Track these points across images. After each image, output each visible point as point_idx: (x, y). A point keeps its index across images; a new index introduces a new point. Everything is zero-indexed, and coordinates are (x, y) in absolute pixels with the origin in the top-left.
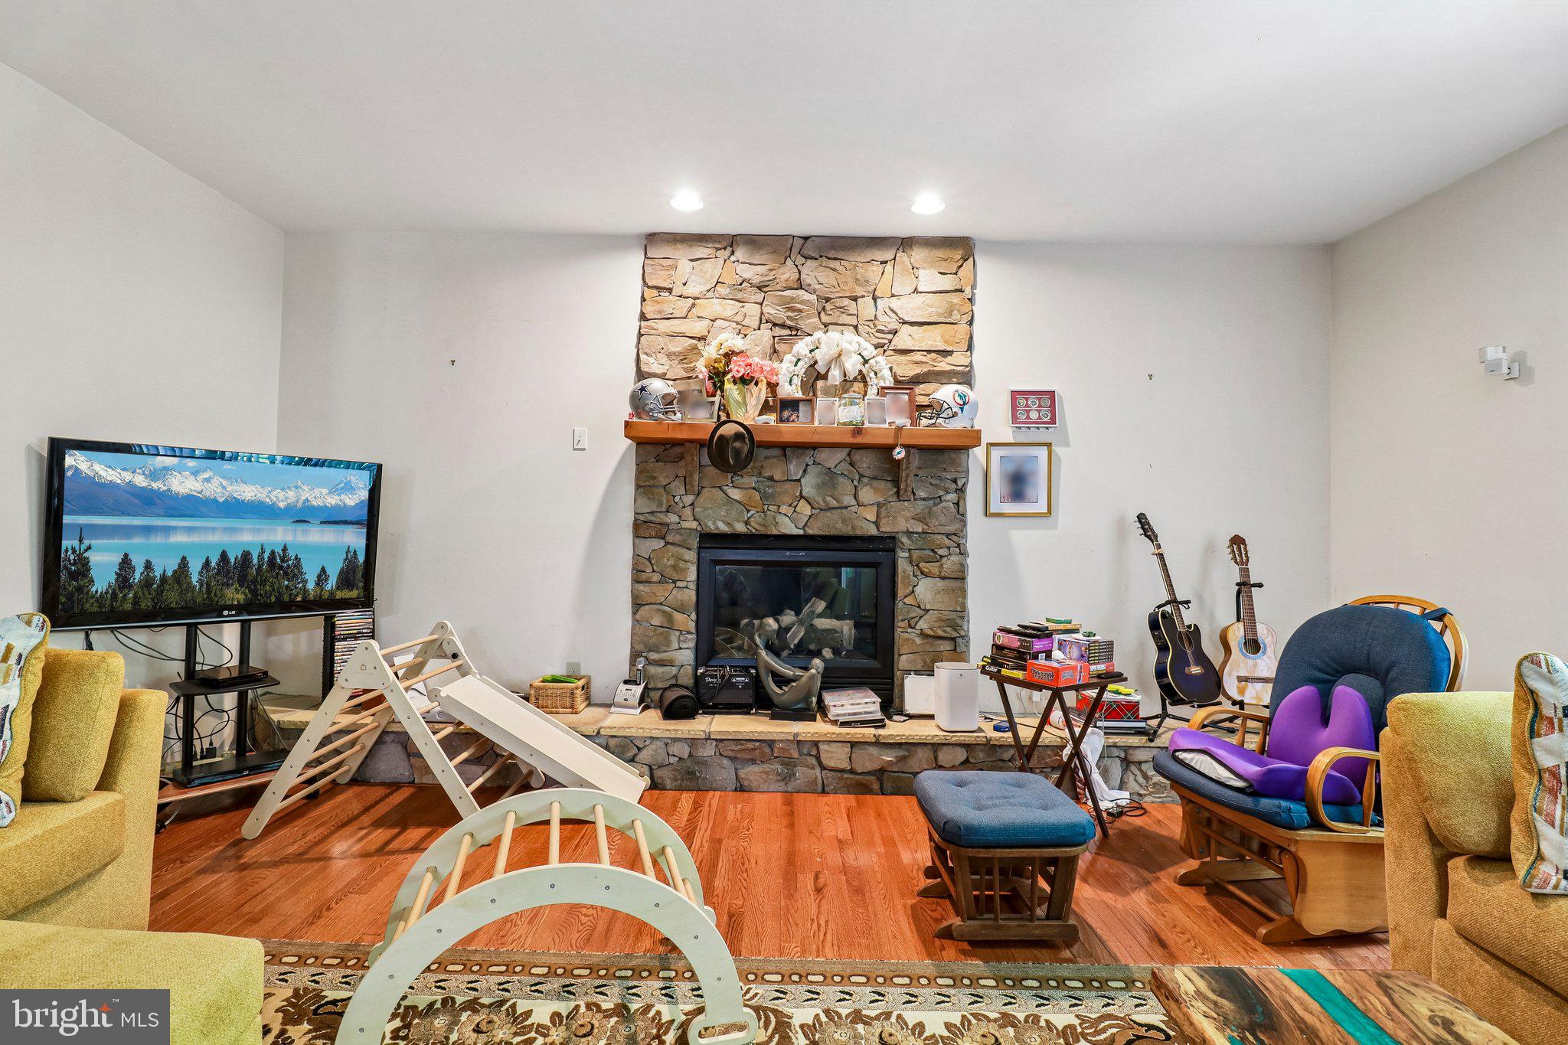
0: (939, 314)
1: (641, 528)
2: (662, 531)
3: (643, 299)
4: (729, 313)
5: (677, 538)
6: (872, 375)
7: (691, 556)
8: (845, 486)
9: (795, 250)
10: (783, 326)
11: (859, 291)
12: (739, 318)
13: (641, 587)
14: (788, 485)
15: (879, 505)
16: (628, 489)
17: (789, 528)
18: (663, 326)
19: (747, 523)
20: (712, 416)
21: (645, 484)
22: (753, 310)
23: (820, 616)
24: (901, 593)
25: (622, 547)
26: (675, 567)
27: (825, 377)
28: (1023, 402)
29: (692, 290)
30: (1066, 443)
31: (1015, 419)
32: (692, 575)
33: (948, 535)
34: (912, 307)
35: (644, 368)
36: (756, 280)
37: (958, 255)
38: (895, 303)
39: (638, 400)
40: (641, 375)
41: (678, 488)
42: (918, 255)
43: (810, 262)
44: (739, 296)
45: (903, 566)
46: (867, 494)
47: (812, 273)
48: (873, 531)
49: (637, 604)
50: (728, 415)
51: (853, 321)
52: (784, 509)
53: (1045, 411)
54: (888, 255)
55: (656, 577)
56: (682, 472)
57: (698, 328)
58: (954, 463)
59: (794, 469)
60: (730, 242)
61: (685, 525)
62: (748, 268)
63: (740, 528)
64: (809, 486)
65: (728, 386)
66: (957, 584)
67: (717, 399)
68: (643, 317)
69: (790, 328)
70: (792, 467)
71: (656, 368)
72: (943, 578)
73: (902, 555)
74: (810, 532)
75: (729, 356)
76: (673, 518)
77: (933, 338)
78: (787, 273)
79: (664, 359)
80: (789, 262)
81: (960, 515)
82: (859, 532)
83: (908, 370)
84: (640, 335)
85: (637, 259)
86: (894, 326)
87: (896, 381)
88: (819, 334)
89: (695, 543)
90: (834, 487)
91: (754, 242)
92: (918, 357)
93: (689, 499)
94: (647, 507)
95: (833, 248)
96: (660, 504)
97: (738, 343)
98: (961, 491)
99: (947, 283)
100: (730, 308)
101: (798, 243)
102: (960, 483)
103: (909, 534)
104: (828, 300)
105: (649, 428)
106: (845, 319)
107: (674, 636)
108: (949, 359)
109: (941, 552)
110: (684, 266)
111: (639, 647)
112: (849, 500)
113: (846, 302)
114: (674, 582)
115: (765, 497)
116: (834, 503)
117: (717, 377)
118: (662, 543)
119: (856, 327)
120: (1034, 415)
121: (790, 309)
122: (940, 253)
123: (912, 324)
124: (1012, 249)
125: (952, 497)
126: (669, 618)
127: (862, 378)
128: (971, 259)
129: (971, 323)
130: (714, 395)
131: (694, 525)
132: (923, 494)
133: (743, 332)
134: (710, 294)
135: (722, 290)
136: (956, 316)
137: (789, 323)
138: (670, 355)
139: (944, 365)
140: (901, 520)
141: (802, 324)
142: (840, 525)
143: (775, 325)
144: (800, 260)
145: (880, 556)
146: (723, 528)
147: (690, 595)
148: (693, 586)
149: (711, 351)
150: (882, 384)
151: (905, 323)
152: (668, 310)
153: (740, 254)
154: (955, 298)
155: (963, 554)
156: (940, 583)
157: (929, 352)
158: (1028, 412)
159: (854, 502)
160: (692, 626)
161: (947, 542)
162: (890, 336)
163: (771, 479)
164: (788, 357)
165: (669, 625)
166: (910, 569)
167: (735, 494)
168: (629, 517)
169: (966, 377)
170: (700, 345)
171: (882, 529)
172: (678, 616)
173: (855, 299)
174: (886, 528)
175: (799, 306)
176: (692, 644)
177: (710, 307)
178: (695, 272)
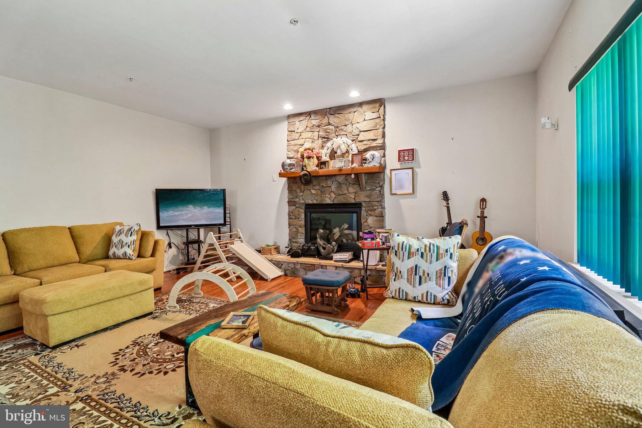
0: (372, 127)
1: (290, 203)
2: (295, 204)
3: (288, 135)
4: (309, 136)
5: (299, 206)
6: (351, 150)
7: (303, 211)
8: (344, 187)
9: (327, 113)
10: (325, 138)
11: (347, 123)
12: (312, 137)
13: (290, 220)
14: (328, 188)
15: (356, 193)
16: (286, 192)
17: (328, 201)
18: (292, 142)
19: (317, 200)
20: (300, 169)
21: (290, 190)
22: (316, 134)
23: (346, 229)
24: (362, 221)
25: (286, 208)
26: (298, 214)
27: (336, 153)
28: (402, 154)
29: (300, 131)
30: (419, 167)
31: (399, 160)
32: (303, 216)
33: (378, 202)
34: (364, 126)
35: (288, 156)
36: (317, 125)
37: (378, 105)
38: (358, 125)
39: (283, 166)
40: (288, 158)
41: (298, 191)
42: (365, 107)
43: (332, 116)
44: (313, 130)
45: (363, 213)
46: (351, 190)
47: (333, 120)
48: (353, 201)
49: (290, 225)
50: (306, 168)
51: (345, 133)
52: (327, 196)
53: (410, 156)
54: (355, 109)
55: (294, 217)
56: (298, 186)
57: (302, 142)
58: (379, 177)
59: (329, 183)
60: (309, 114)
61: (301, 202)
62: (315, 121)
63: (315, 202)
64: (333, 188)
65: (305, 159)
66: (381, 218)
68: (288, 140)
69: (327, 138)
70: (328, 182)
71: (291, 155)
72: (376, 216)
73: (363, 209)
74: (335, 202)
75: (305, 150)
76: (297, 200)
77: (370, 135)
78: (325, 121)
79: (293, 152)
80: (326, 117)
81: (382, 195)
82: (349, 202)
83: (362, 148)
84: (287, 146)
85: (286, 123)
86: (358, 133)
87: (359, 151)
88: (334, 139)
89: (303, 207)
90: (341, 187)
91: (316, 112)
92: (365, 142)
93: (301, 194)
94: (291, 197)
95: (339, 110)
96: (294, 196)
98: (382, 187)
99: (375, 115)
100: (310, 134)
101: (328, 110)
102: (381, 184)
103: (365, 202)
104: (338, 127)
105: (290, 174)
106: (343, 133)
107: (299, 234)
108: (376, 142)
109: (375, 208)
110: (297, 123)
111: (291, 238)
112: (346, 192)
113: (343, 127)
114: (299, 219)
115: (322, 192)
116: (341, 193)
118: (294, 207)
119: (346, 135)
120: (406, 158)
121: (326, 132)
122: (372, 106)
123: (364, 131)
124: (397, 100)
125: (379, 189)
126: (297, 229)
127: (347, 152)
128: (383, 106)
129: (384, 128)
131: (303, 201)
132: (368, 189)
133: (313, 142)
134: (305, 131)
135: (308, 129)
136: (378, 126)
137: (326, 137)
138: (295, 151)
139: (374, 144)
140: (362, 198)
141: (330, 137)
142: (343, 200)
143: (323, 138)
144: (329, 116)
145: (357, 210)
146: (311, 202)
147: (303, 222)
148: (303, 220)
149: (302, 149)
150: (353, 153)
151: (361, 131)
152: (293, 138)
153: (312, 117)
154: (378, 120)
155: (384, 208)
156: (375, 218)
157: (369, 140)
158: (404, 157)
159: (347, 192)
160: (304, 232)
161: (377, 204)
162: (357, 136)
163: (323, 186)
164: (325, 148)
165: (297, 231)
166: (365, 214)
167: (313, 192)
168: (287, 200)
169: (382, 147)
170: (300, 147)
171: (356, 201)
172: (300, 229)
173: (346, 126)
174: (358, 200)
175: (329, 131)
176: (304, 237)
177: (304, 135)
178: (300, 125)
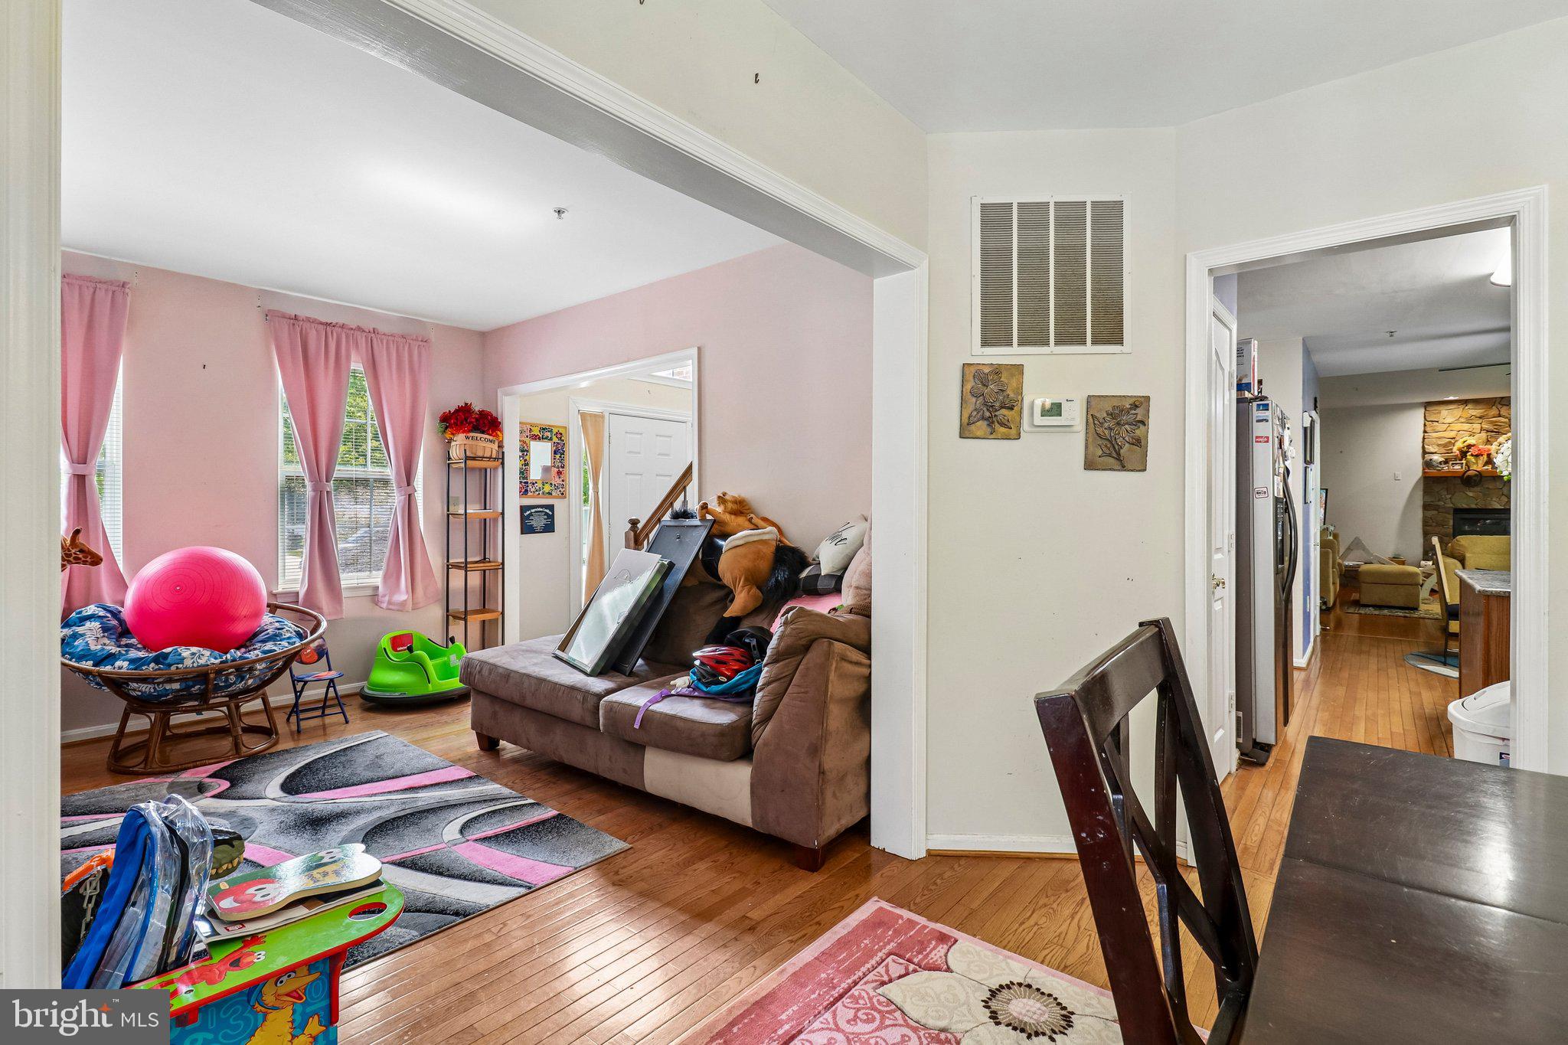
1: (1426, 507)
2: (1437, 508)
3: (1425, 425)
4: (1466, 428)
5: (1444, 511)
7: (1451, 517)
10: (1492, 431)
12: (1471, 430)
13: (1428, 528)
14: (1496, 490)
16: (1420, 494)
17: (1497, 505)
18: (1435, 435)
19: (1476, 504)
20: (1462, 467)
21: (1427, 491)
22: (1477, 426)
25: (1418, 514)
26: (1443, 520)
29: (1448, 420)
32: (1451, 523)
35: (1427, 451)
36: (1478, 415)
39: (1428, 464)
40: (1425, 452)
41: (1444, 492)
43: (1505, 406)
44: (1471, 422)
47: (1506, 410)
49: (1425, 534)
50: (1469, 468)
52: (1495, 498)
55: (1434, 524)
56: (1445, 487)
57: (1452, 434)
60: (1465, 402)
61: (1448, 505)
62: (1473, 411)
63: (1474, 506)
65: (1468, 457)
67: (1464, 462)
68: (1425, 432)
69: (1496, 432)
70: (1498, 483)
71: (1432, 450)
75: (1469, 446)
76: (1440, 503)
78: (1494, 411)
79: (1436, 447)
80: (1494, 407)
84: (1424, 438)
85: (1423, 410)
89: (1452, 512)
91: (1477, 401)
93: (1450, 496)
94: (1429, 499)
96: (1434, 498)
97: (1472, 441)
100: (1467, 426)
101: (1499, 400)
105: (1432, 472)
110: (1442, 412)
111: (1427, 549)
114: (1443, 526)
115: (1485, 494)
117: (1464, 454)
118: (1435, 512)
121: (1496, 425)
126: (1441, 538)
130: (1461, 460)
131: (1452, 505)
133: (1472, 434)
134: (1456, 422)
135: (1462, 420)
137: (1495, 430)
138: (1438, 445)
141: (1502, 430)
146: (1465, 506)
148: (1451, 527)
149: (1459, 444)
152: (1437, 428)
153: (1469, 406)
167: (1471, 494)
168: (1421, 503)
170: (1453, 441)
177: (1458, 426)
178: (1447, 415)
